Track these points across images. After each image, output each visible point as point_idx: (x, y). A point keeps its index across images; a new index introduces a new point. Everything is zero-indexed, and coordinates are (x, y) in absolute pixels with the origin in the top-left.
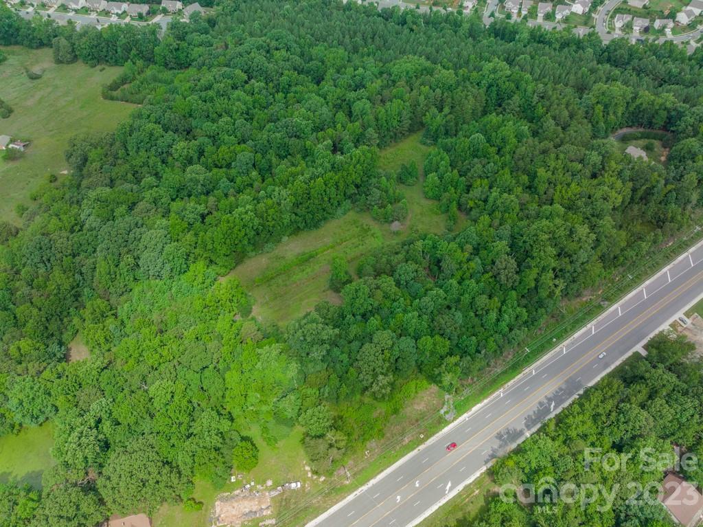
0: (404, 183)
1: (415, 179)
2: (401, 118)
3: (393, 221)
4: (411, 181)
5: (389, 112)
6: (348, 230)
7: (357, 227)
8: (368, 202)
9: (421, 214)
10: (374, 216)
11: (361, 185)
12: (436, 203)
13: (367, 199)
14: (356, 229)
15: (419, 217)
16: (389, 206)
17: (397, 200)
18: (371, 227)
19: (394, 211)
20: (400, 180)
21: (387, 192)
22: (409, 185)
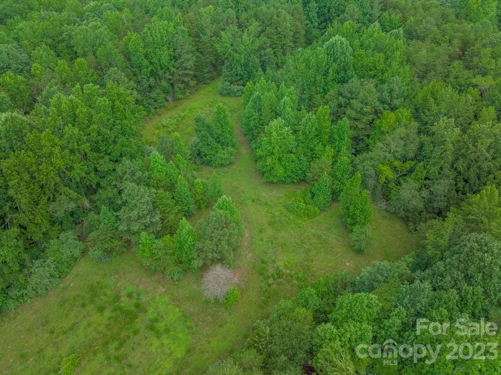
0: (208, 163)
1: (230, 149)
2: (175, 50)
3: (205, 268)
4: (223, 154)
5: (150, 39)
6: (73, 327)
7: (101, 310)
8: (122, 227)
9: (271, 224)
10: (147, 263)
11: (98, 184)
12: (300, 190)
13: (118, 218)
14: (96, 317)
15: (270, 232)
16: (185, 225)
17: (204, 203)
18: (144, 299)
19: (201, 238)
20: (200, 158)
21: (171, 187)
22: (222, 165)
